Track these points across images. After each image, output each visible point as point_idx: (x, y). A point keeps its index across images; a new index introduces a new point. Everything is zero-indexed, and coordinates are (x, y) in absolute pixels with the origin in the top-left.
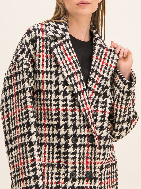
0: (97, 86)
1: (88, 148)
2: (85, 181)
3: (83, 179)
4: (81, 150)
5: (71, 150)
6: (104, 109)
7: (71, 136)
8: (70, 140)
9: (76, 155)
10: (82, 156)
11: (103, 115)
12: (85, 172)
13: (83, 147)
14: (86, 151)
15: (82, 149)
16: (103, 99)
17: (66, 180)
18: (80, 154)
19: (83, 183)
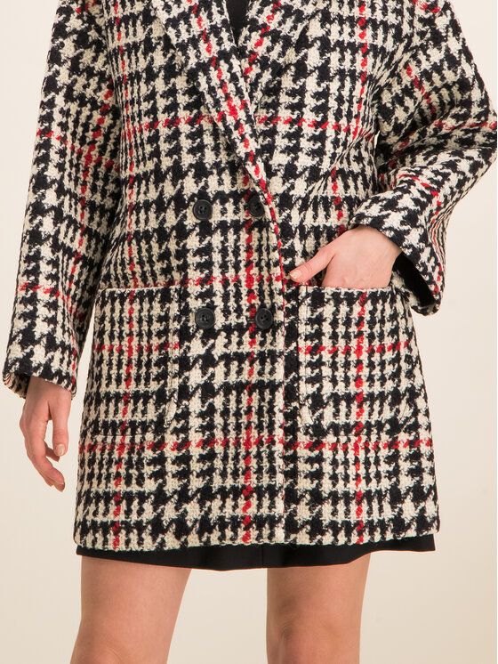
0: (267, 42)
1: (249, 232)
2: (246, 337)
3: (241, 329)
4: (226, 240)
5: (193, 242)
6: (297, 112)
7: (192, 198)
8: (189, 212)
9: (211, 257)
10: (231, 257)
11: (293, 130)
12: (245, 308)
13: (232, 230)
14: (243, 243)
15: (231, 237)
16: (294, 81)
17: (185, 335)
18: (224, 252)
19: (240, 343)
